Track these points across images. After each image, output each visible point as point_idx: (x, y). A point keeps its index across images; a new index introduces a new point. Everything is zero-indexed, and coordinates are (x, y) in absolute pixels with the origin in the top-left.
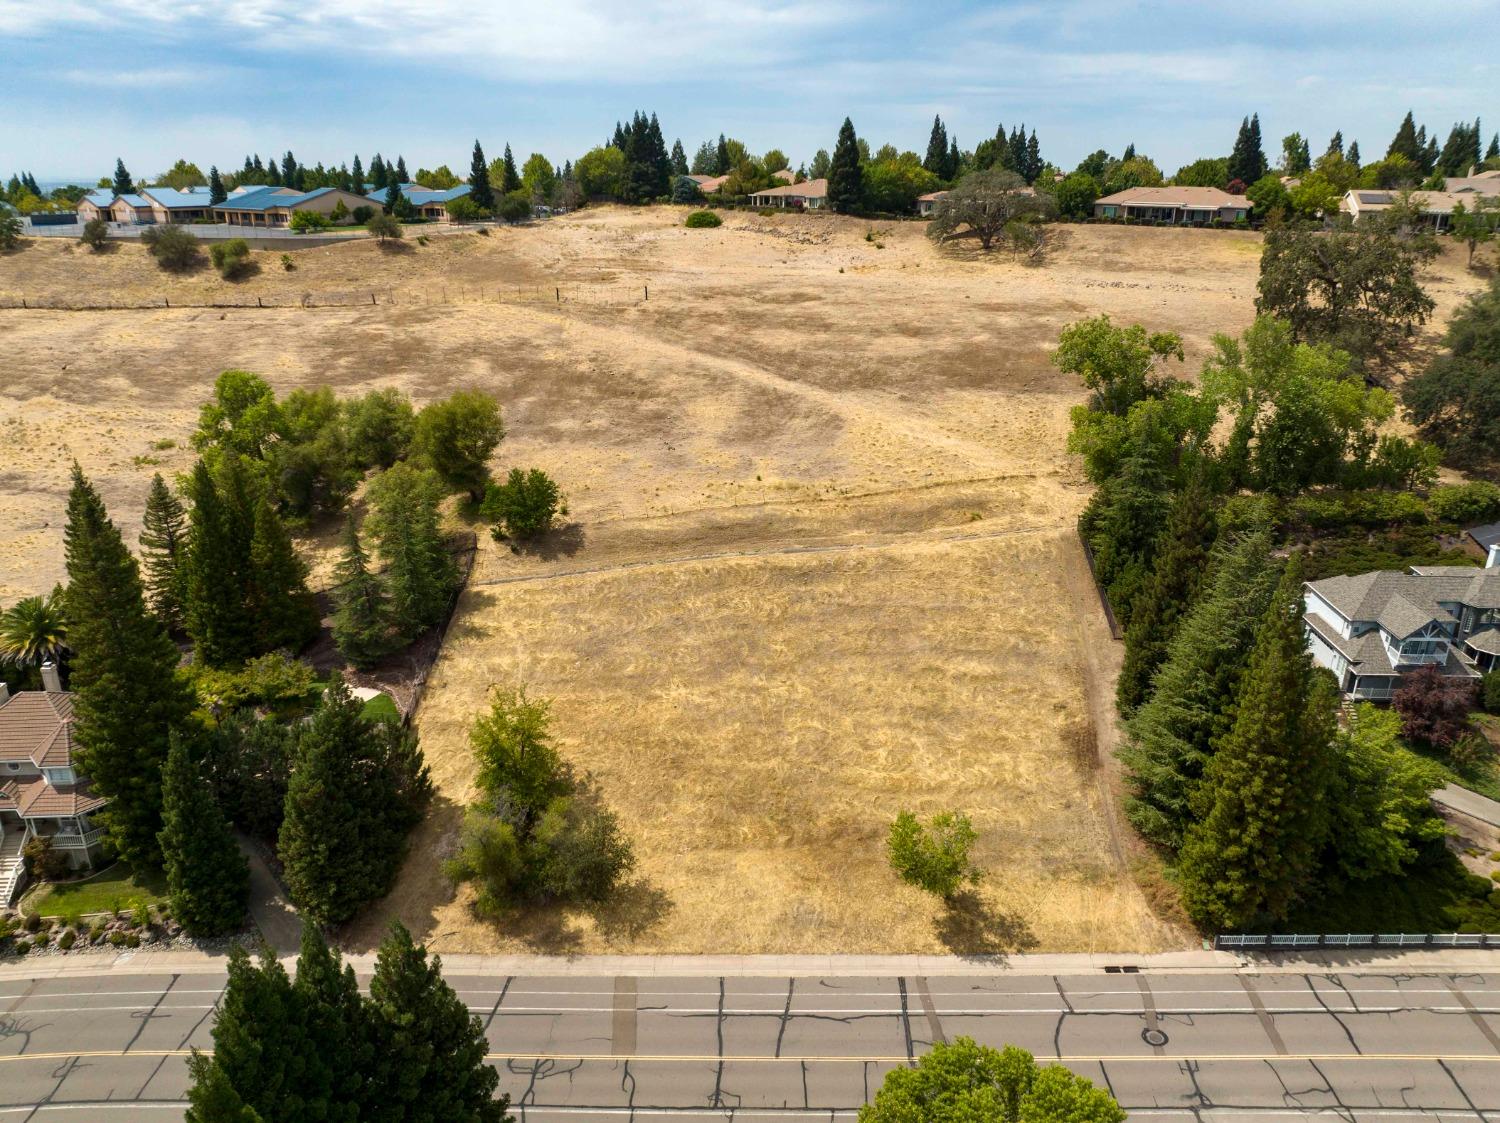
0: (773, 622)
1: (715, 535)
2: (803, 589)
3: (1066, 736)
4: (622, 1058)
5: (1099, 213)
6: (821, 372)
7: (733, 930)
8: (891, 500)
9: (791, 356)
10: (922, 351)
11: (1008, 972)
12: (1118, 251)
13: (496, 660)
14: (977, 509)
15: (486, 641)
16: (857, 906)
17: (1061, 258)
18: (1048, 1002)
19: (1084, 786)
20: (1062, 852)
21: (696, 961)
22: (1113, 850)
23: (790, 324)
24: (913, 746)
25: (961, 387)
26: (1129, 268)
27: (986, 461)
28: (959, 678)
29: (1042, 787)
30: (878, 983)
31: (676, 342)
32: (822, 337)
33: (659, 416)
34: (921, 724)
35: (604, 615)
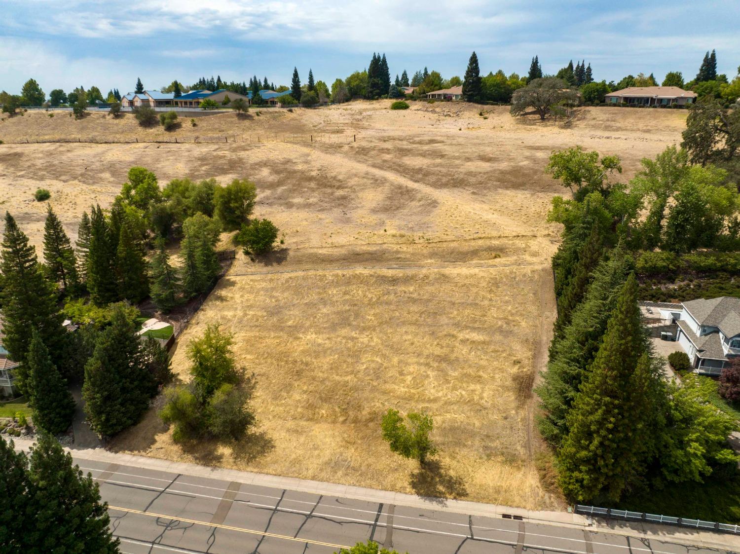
0: (371, 304)
1: (355, 258)
2: (391, 288)
3: (515, 378)
4: (215, 525)
5: (608, 101)
6: (433, 179)
7: (300, 464)
8: (452, 245)
9: (420, 170)
10: (489, 169)
11: (444, 509)
12: (614, 121)
13: (226, 313)
14: (499, 252)
15: (225, 303)
16: (371, 460)
17: (582, 124)
18: (460, 530)
19: (518, 408)
20: (496, 444)
21: (275, 479)
22: (527, 446)
23: (423, 155)
24: (428, 376)
25: (507, 188)
26: (618, 129)
27: (511, 227)
28: (464, 342)
29: (493, 406)
30: (367, 505)
31: (363, 162)
32: (438, 161)
33: (344, 198)
34: (435, 365)
35: (286, 294)
